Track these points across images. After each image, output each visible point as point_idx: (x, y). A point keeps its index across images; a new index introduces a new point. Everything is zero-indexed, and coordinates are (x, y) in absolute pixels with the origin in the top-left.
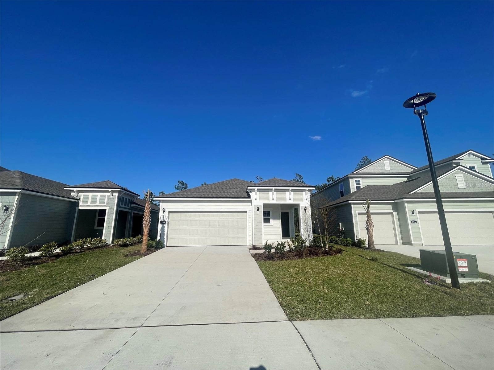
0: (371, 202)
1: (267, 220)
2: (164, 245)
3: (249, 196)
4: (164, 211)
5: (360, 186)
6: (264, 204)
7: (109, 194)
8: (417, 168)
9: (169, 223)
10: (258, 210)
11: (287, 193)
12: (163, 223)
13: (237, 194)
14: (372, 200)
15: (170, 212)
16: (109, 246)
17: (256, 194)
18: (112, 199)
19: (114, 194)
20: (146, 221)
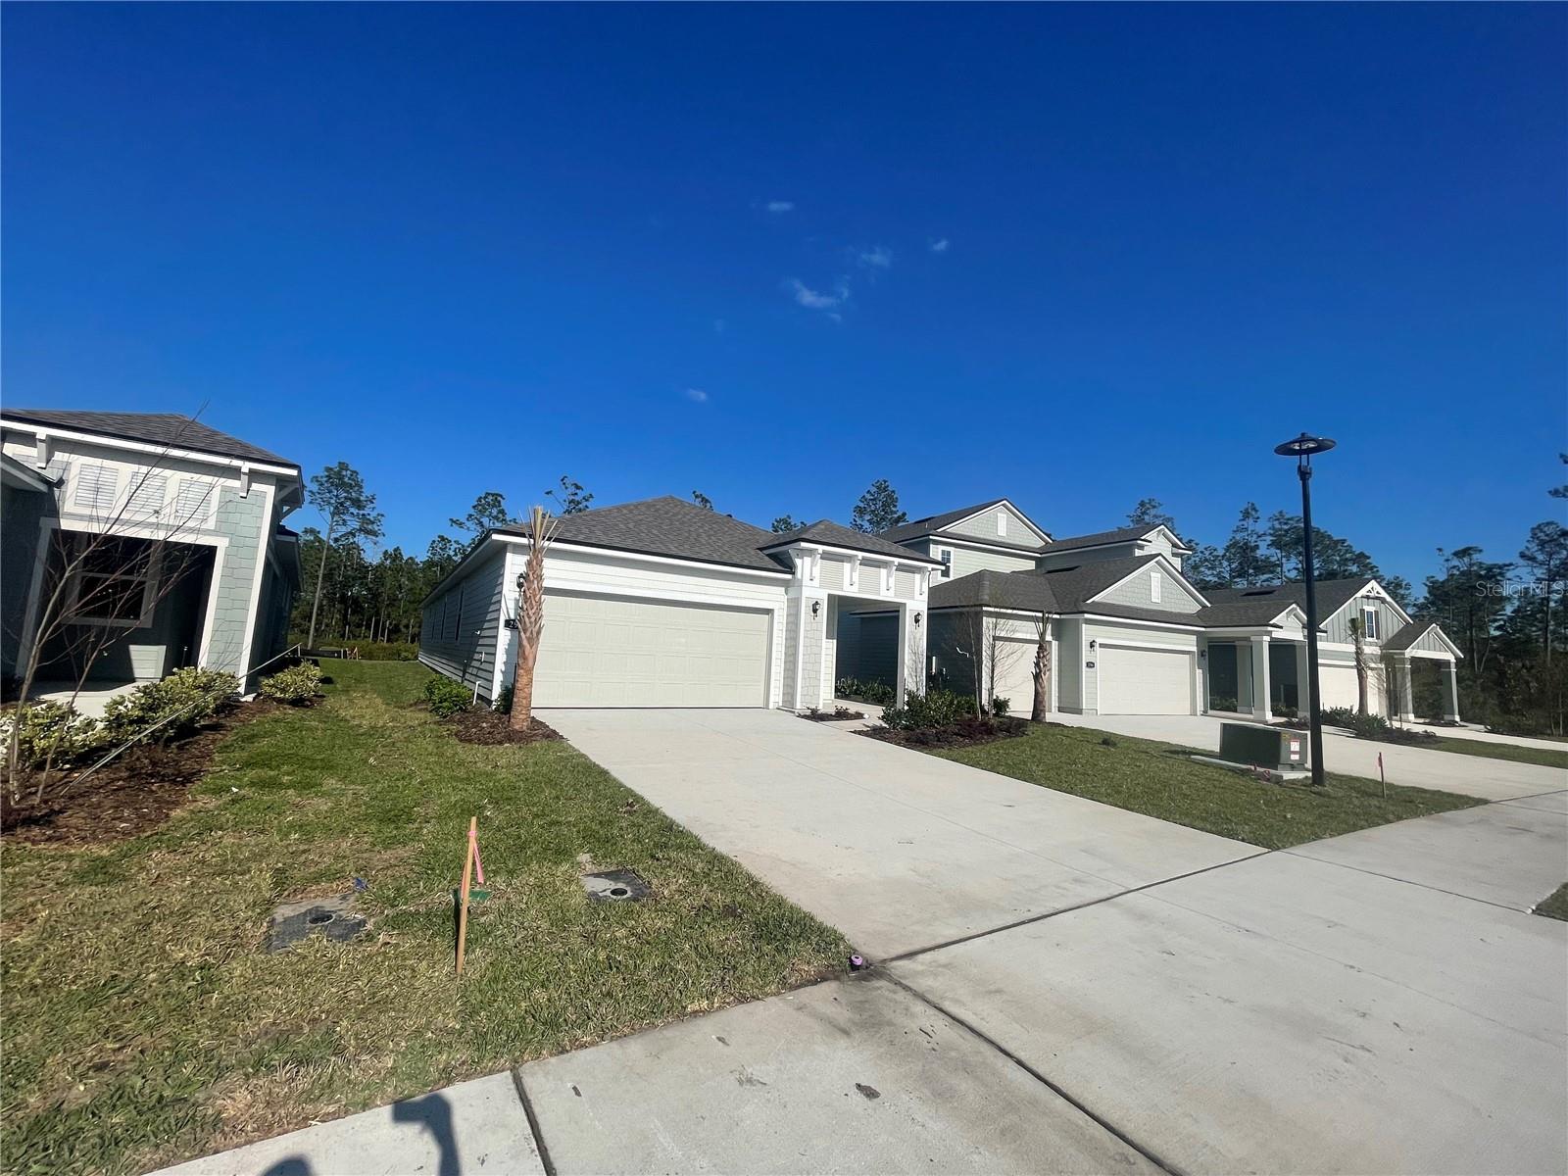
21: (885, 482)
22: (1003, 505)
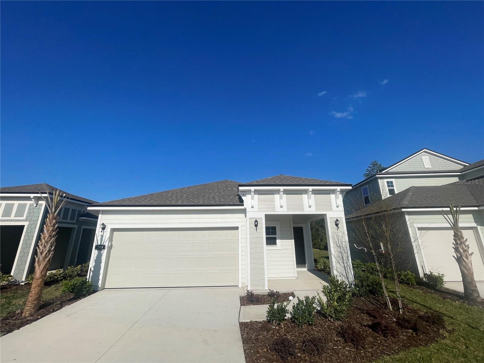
0: (462, 209)
1: (271, 241)
2: (97, 286)
3: (241, 202)
4: (103, 229)
5: (394, 189)
6: (266, 216)
7: (32, 202)
8: (468, 165)
9: (111, 247)
10: (256, 226)
11: (305, 196)
12: (100, 248)
13: (222, 200)
14: (462, 207)
15: (113, 230)
16: (19, 285)
17: (253, 198)
18: (35, 210)
19: (40, 202)
20: (41, 251)
21: (376, 161)
22: (424, 152)
